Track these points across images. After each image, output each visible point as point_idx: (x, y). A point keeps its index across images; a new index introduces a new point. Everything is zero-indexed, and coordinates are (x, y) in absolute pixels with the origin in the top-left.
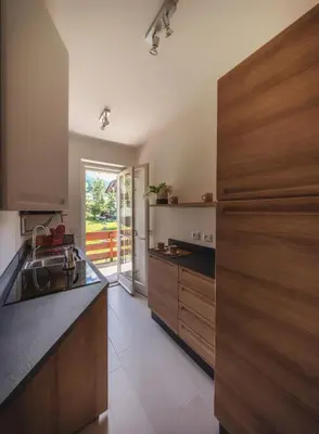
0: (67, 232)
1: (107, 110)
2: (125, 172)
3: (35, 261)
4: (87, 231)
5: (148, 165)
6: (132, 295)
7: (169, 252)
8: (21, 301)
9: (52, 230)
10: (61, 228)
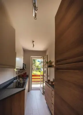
0: (27, 74)
3: (18, 80)
4: (33, 74)
5: (48, 55)
6: (43, 94)
7: (50, 83)
8: (15, 88)
9: (24, 73)
10: (26, 73)
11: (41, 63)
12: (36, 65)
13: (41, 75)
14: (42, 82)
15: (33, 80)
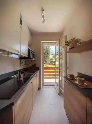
0: (37, 66)
1: (43, 10)
2: (57, 44)
4: (45, 67)
6: (59, 94)
9: (33, 65)
10: (35, 65)
11: (56, 55)
12: (50, 58)
13: (56, 68)
14: (58, 77)
15: (45, 73)
